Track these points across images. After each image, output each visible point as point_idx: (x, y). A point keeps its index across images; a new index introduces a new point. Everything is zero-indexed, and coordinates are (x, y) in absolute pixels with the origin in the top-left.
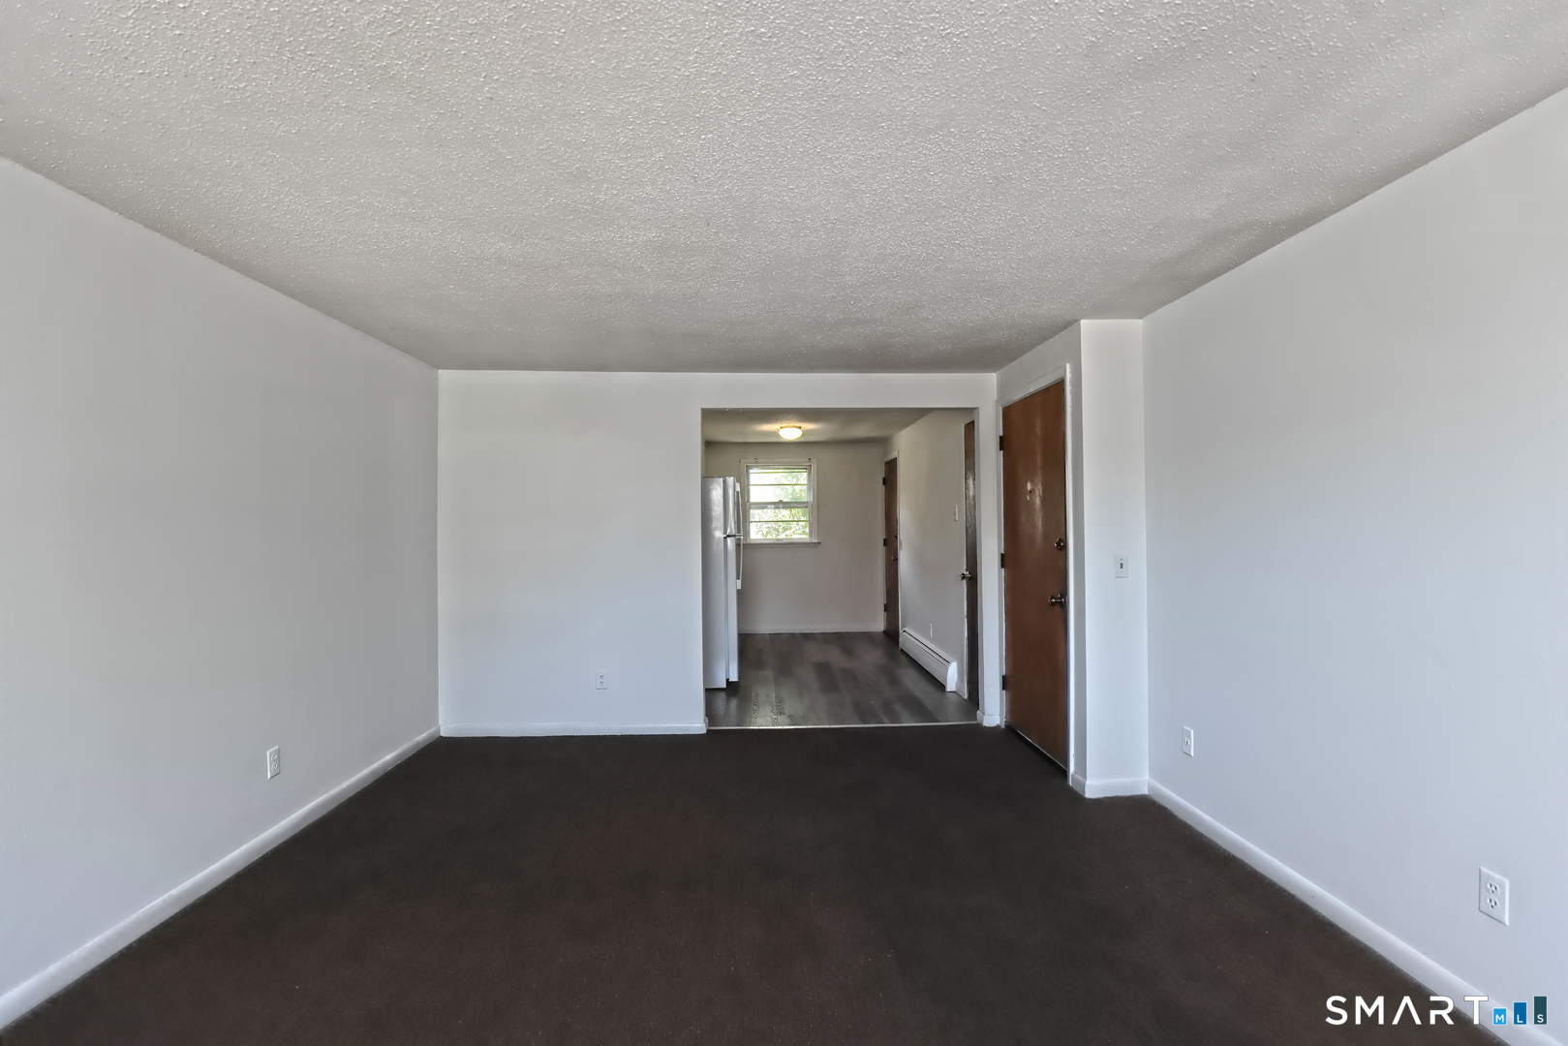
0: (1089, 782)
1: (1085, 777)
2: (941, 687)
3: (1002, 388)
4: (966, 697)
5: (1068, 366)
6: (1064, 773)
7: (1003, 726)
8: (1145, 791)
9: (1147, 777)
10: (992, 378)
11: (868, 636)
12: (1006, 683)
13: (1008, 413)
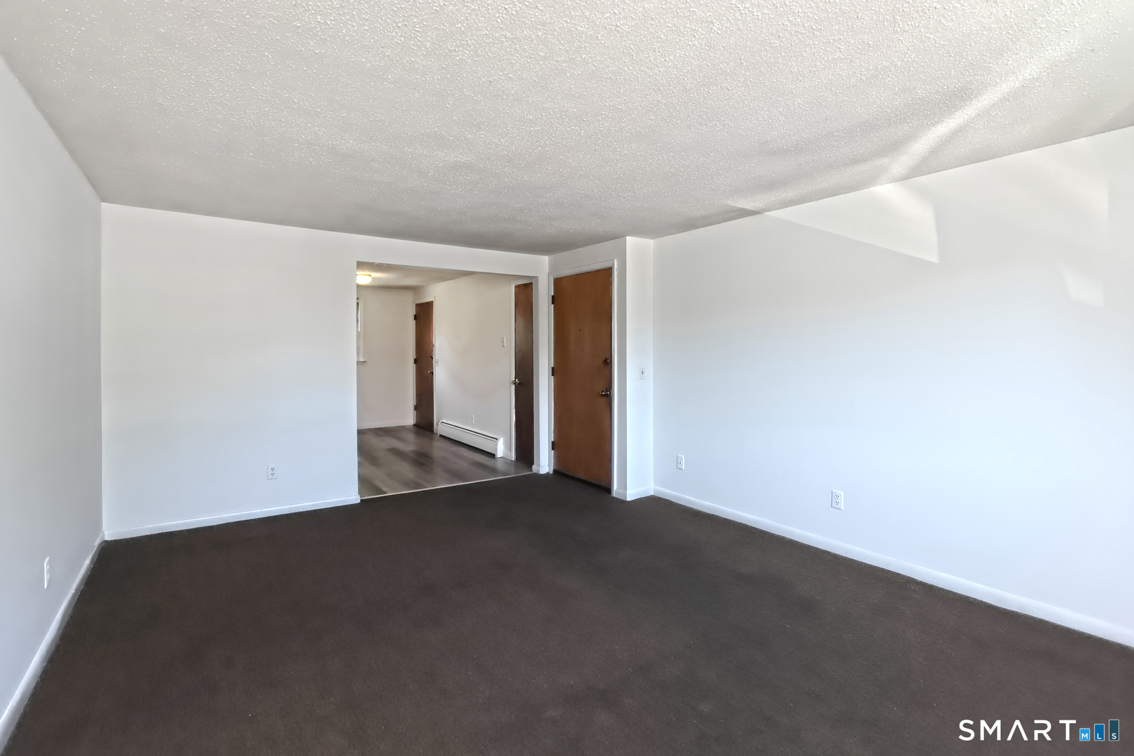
0: (629, 492)
1: (626, 489)
2: (492, 456)
3: (553, 266)
4: (513, 459)
5: (616, 261)
6: (608, 490)
7: (551, 472)
8: (652, 493)
9: (652, 486)
10: (545, 259)
11: (403, 428)
12: (554, 446)
13: (558, 282)
